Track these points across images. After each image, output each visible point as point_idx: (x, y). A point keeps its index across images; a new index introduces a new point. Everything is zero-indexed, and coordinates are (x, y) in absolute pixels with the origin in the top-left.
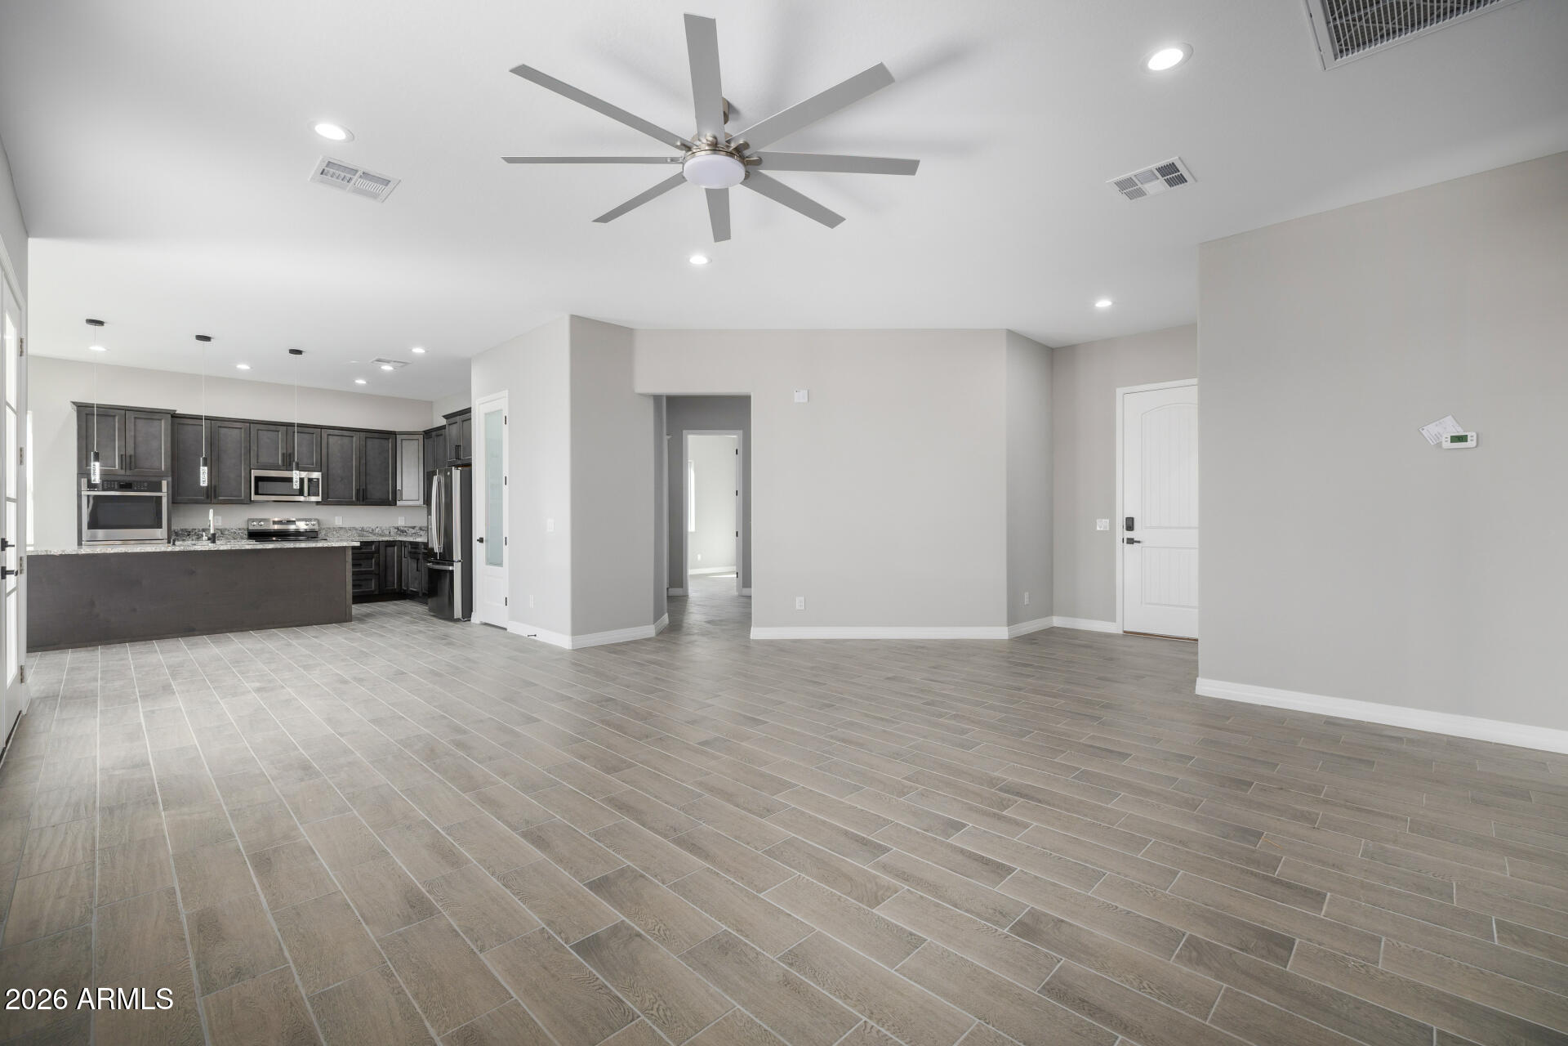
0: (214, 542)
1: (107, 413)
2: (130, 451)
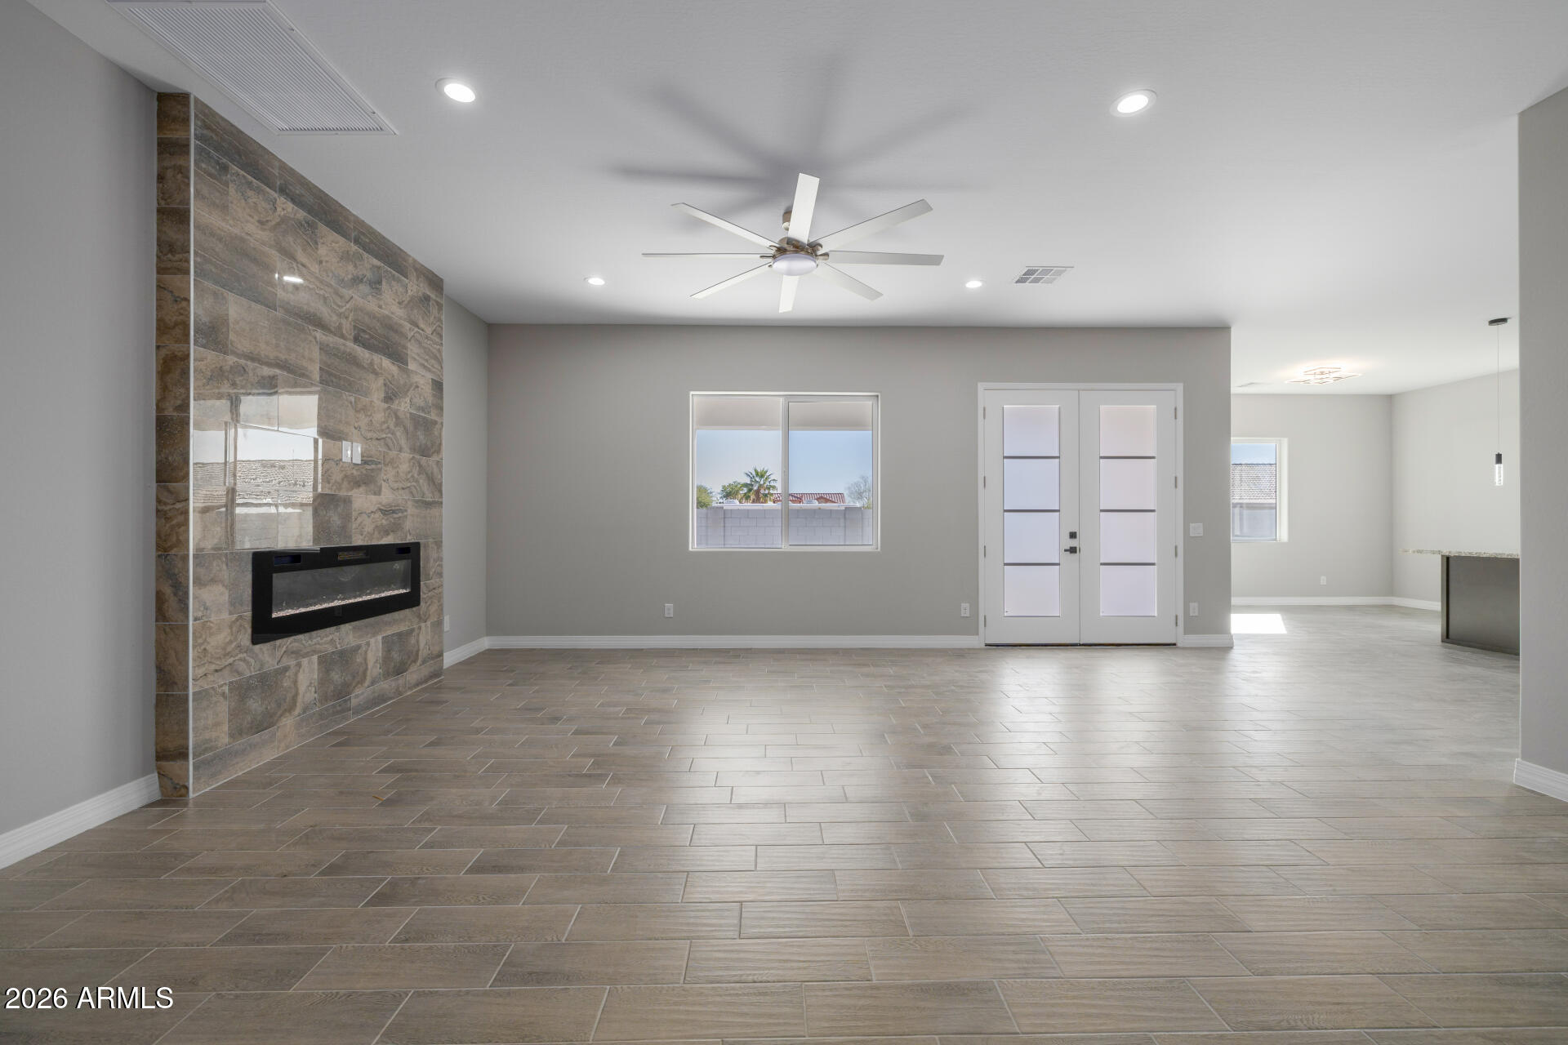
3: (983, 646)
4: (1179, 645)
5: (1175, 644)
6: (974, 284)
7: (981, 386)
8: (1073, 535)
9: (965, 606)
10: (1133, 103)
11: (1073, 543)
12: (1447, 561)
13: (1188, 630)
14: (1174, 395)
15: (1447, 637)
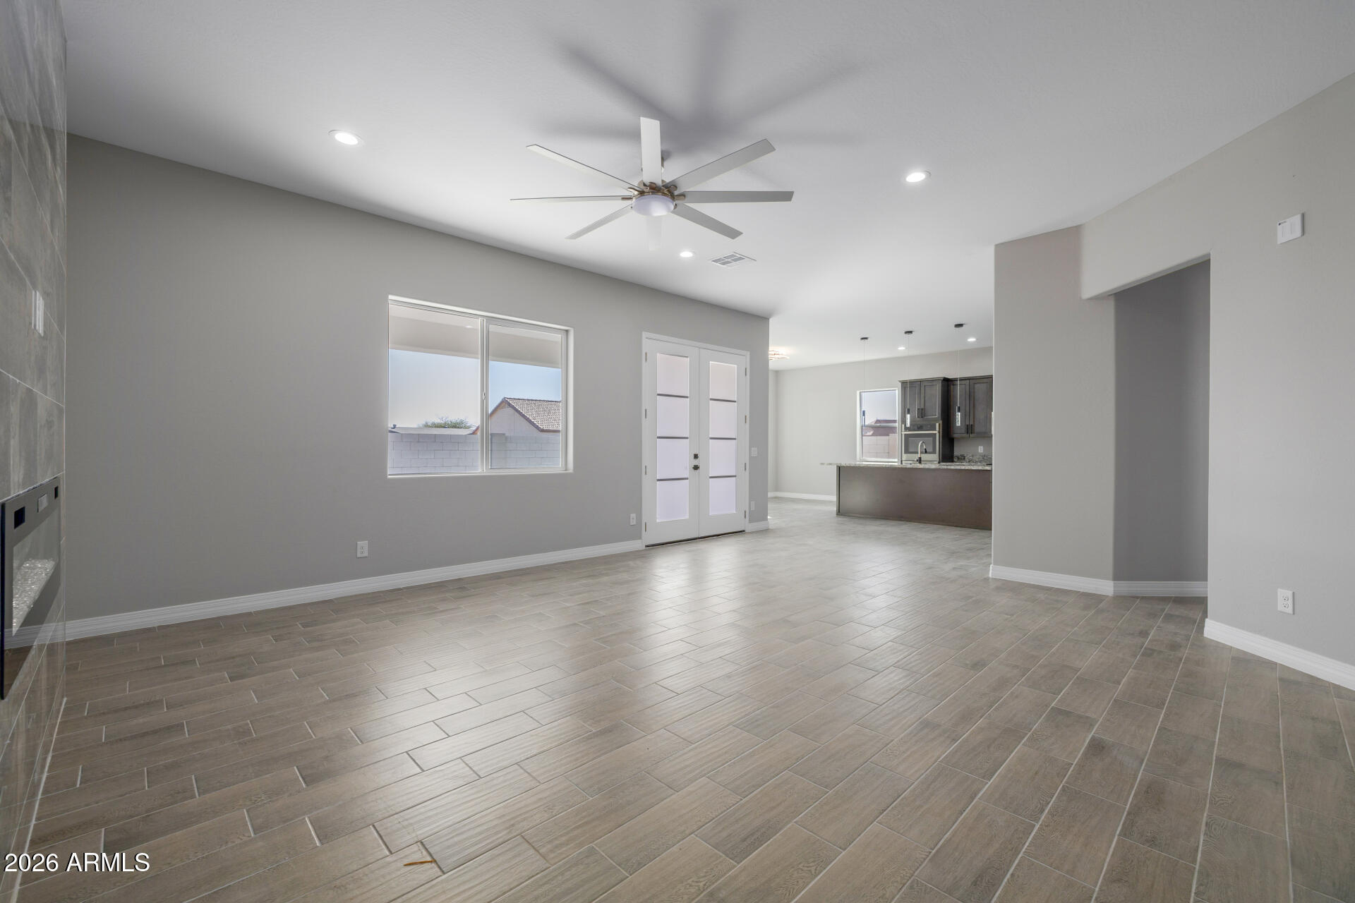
0: (920, 463)
1: (912, 383)
2: (922, 407)
3: (644, 548)
4: (747, 531)
5: (744, 531)
6: (686, 254)
7: (645, 334)
8: (696, 456)
9: (633, 515)
10: (916, 177)
11: (696, 462)
12: (839, 468)
13: (751, 521)
14: (745, 358)
15: (839, 513)
